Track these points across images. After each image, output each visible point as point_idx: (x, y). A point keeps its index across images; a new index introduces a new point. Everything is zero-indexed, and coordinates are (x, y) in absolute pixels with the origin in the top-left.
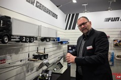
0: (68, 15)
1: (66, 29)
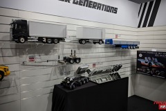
0: (144, 4)
1: (139, 27)
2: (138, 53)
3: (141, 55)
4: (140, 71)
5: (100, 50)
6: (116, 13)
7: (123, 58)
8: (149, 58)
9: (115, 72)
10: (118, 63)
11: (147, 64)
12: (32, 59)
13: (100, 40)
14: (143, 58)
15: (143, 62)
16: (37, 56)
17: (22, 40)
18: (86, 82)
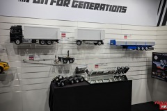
2: (154, 54)
3: (156, 58)
4: (155, 75)
5: (104, 51)
6: (125, 12)
7: (135, 60)
8: (165, 61)
9: (121, 74)
10: (124, 65)
11: (162, 68)
12: (31, 57)
13: (98, 41)
14: (158, 60)
15: (158, 65)
16: (36, 55)
17: (18, 42)
18: (80, 81)
